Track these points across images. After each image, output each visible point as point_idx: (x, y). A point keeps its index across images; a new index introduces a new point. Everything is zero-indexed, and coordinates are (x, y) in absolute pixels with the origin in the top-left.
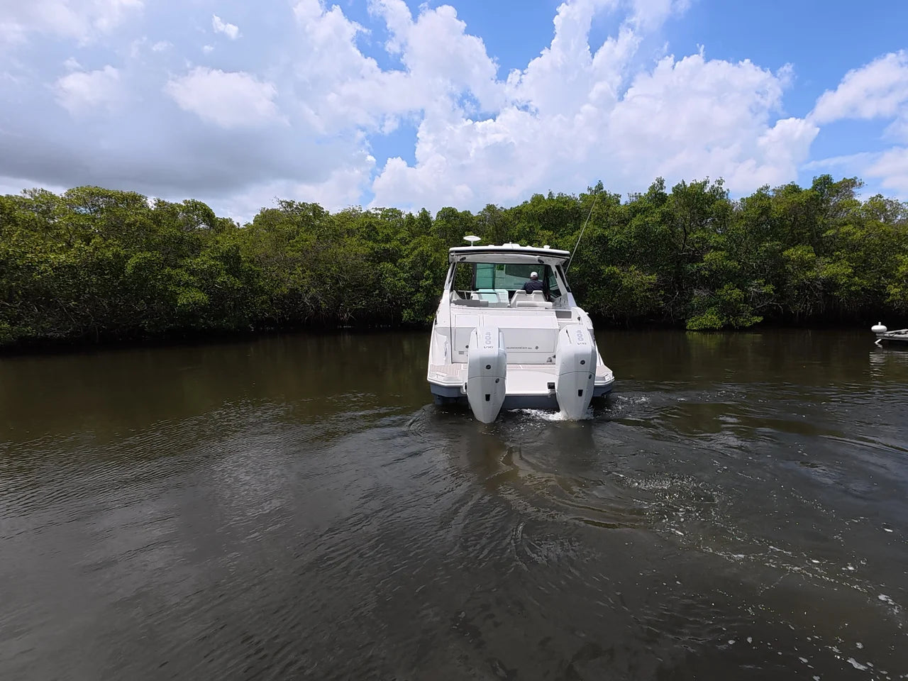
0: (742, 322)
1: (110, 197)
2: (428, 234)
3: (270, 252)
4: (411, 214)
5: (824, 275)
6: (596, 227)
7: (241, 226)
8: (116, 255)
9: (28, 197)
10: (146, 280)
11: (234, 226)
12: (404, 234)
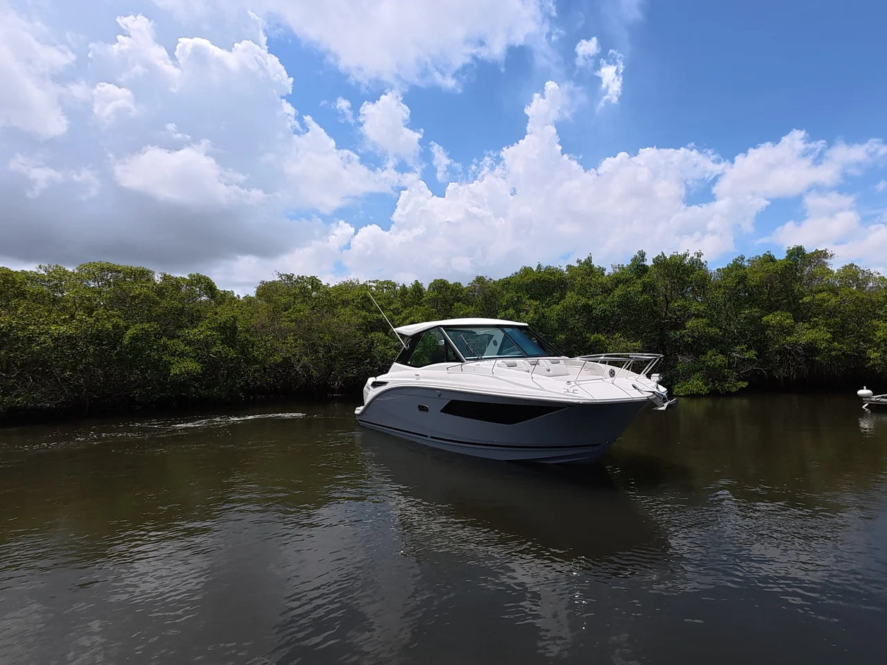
0: (728, 387)
1: (120, 272)
2: (420, 305)
3: (266, 322)
4: (404, 286)
5: (803, 340)
6: (580, 297)
7: (241, 298)
8: (116, 326)
9: (42, 272)
10: (142, 349)
11: (234, 298)
12: (397, 305)
